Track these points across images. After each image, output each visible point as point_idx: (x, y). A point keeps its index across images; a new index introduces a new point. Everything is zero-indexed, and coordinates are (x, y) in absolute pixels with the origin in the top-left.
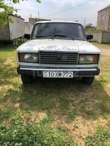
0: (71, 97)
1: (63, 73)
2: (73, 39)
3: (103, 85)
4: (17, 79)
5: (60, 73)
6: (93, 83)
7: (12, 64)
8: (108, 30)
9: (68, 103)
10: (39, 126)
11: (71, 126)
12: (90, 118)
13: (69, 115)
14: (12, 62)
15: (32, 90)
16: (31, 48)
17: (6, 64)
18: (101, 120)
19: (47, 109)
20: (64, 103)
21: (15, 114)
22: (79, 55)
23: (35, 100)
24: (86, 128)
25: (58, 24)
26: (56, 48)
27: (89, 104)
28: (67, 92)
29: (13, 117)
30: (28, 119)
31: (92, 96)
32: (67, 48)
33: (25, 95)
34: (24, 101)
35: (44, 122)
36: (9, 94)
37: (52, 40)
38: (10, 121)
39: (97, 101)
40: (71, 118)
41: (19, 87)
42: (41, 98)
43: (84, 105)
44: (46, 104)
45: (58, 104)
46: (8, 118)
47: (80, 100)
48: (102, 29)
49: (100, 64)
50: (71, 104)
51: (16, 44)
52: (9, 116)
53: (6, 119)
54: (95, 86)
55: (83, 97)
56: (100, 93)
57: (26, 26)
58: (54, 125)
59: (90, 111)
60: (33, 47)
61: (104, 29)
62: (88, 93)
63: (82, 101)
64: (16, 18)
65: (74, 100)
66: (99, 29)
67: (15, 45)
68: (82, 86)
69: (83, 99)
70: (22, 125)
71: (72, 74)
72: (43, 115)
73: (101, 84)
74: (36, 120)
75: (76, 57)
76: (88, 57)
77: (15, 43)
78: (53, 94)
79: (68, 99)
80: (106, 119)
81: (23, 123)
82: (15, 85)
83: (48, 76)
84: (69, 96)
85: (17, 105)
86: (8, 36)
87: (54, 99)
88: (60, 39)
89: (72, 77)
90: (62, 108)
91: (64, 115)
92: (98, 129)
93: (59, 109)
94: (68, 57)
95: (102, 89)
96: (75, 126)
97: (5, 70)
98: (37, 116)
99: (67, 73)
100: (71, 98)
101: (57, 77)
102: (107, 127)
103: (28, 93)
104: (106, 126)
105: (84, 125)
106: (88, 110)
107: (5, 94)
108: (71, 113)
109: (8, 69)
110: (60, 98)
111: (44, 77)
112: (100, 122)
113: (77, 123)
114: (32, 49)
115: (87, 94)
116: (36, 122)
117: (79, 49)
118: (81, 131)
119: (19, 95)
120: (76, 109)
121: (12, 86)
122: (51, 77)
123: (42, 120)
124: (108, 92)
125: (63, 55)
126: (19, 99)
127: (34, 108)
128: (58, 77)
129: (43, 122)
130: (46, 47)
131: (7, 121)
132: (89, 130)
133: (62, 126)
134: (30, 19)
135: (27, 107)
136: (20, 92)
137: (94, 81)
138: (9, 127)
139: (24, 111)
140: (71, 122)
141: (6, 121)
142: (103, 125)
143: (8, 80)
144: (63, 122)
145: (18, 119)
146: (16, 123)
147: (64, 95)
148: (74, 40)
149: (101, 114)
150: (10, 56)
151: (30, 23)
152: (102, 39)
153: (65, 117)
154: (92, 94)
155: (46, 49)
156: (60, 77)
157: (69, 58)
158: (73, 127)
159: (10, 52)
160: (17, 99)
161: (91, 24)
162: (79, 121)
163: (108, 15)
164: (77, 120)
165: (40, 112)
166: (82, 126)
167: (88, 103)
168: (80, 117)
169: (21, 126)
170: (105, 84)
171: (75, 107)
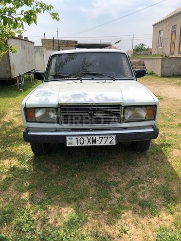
0: (114, 176)
1: (100, 138)
2: (114, 79)
3: (165, 153)
4: (24, 147)
5: (94, 138)
6: (150, 149)
7: (16, 120)
8: (171, 54)
9: (109, 188)
10: (62, 233)
11: (114, 229)
12: (146, 214)
13: (111, 209)
14: (16, 116)
15: (49, 166)
16: (46, 99)
17: (6, 120)
18: (164, 215)
19: (75, 200)
20: (103, 188)
21: (22, 214)
22: (123, 108)
23: (55, 185)
24: (140, 232)
25: (88, 54)
26: (85, 98)
27: (143, 188)
28: (107, 167)
29: (19, 220)
30: (44, 221)
31: (148, 173)
32: (104, 96)
33: (38, 176)
34: (36, 187)
35: (71, 224)
36: (11, 175)
37: (79, 81)
38: (13, 225)
39: (156, 182)
40: (115, 215)
41: (27, 163)
42: (65, 180)
43: (135, 189)
44: (73, 190)
45: (94, 190)
46: (10, 220)
47: (128, 180)
48: (161, 53)
49: (160, 113)
50: (114, 190)
51: (22, 84)
52: (12, 218)
53: (7, 222)
54: (152, 154)
55: (133, 175)
56: (160, 167)
57: (38, 54)
58: (87, 230)
59: (144, 201)
60: (49, 97)
61: (164, 52)
62: (142, 167)
63: (132, 183)
64: (20, 41)
65: (119, 182)
66: (156, 53)
67: (20, 86)
68: (131, 155)
69: (134, 179)
70: (34, 233)
71: (114, 138)
72: (68, 212)
73: (162, 151)
74: (56, 222)
75: (119, 111)
76: (138, 110)
77: (20, 82)
78: (84, 173)
79: (110, 180)
80: (172, 213)
81: (35, 229)
82: (21, 158)
83: (75, 144)
84: (111, 174)
85: (26, 195)
86: (7, 72)
87: (86, 183)
88: (93, 79)
89: (115, 144)
90: (100, 197)
91: (102, 209)
92: (159, 234)
93: (94, 199)
94: (106, 112)
95: (163, 160)
96: (122, 229)
97: (4, 132)
98: (59, 214)
99: (105, 137)
100: (114, 178)
101: (89, 144)
102: (174, 230)
103: (43, 173)
104: (172, 227)
105: (137, 227)
106: (141, 198)
107: (4, 177)
108: (114, 205)
109: (9, 130)
110: (96, 179)
111: (68, 145)
112: (162, 221)
113: (125, 223)
114: (47, 101)
115: (139, 170)
116: (57, 225)
117: (123, 99)
118: (131, 238)
119: (29, 176)
120: (122, 198)
121: (17, 161)
122: (79, 145)
123: (66, 221)
124: (173, 165)
125: (98, 109)
126: (27, 184)
127: (53, 199)
128: (92, 145)
129: (69, 226)
130: (70, 97)
131: (9, 226)
132: (145, 235)
133: (100, 231)
134: (44, 41)
135: (42, 197)
136: (30, 171)
137: (150, 147)
138: (12, 236)
139: (37, 206)
140: (115, 222)
141: (7, 226)
142: (168, 224)
143: (9, 149)
144: (102, 222)
145: (27, 222)
146: (24, 229)
147: (102, 173)
148: (116, 81)
149: (163, 205)
150: (11, 106)
151: (44, 48)
152: (162, 69)
153: (105, 212)
154: (149, 169)
155: (70, 99)
156: (94, 144)
157: (108, 114)
158: (118, 232)
159: (11, 99)
160: (25, 184)
161: (143, 45)
162: (127, 219)
163: (169, 30)
164: (125, 218)
165: (64, 206)
166: (133, 229)
167: (142, 185)
168: (130, 212)
169: (32, 234)
170: (168, 149)
171: (121, 194)
